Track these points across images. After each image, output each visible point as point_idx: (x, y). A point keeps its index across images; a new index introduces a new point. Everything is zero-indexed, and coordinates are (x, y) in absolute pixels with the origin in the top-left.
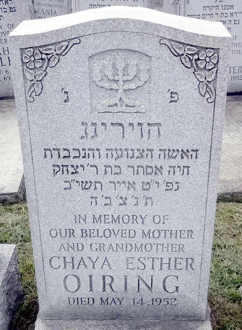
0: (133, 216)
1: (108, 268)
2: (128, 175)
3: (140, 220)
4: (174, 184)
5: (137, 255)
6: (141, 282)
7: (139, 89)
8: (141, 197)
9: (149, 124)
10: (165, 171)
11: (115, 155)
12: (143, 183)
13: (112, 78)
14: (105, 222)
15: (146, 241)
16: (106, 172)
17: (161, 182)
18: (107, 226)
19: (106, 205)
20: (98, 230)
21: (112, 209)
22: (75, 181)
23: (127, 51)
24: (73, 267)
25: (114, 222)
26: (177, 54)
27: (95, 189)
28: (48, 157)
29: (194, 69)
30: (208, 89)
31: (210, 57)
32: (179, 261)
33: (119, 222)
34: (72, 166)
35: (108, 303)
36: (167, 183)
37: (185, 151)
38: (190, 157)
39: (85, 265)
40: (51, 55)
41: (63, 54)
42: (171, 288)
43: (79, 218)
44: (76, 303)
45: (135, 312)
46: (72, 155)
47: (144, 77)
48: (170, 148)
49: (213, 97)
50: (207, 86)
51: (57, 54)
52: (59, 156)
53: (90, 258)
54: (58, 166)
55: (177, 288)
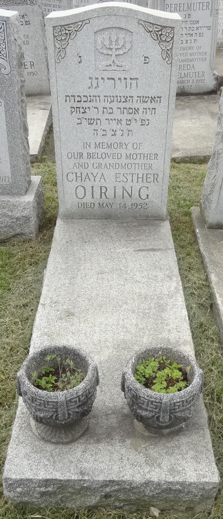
0: (120, 143)
1: (104, 181)
2: (117, 115)
3: (124, 146)
4: (146, 120)
5: (122, 171)
6: (125, 191)
7: (125, 55)
8: (125, 130)
9: (131, 79)
10: (140, 112)
11: (109, 100)
12: (127, 120)
13: (108, 47)
14: (102, 148)
15: (128, 161)
16: (103, 112)
17: (138, 119)
18: (103, 151)
19: (103, 135)
20: (98, 153)
21: (107, 138)
22: (84, 118)
23: (118, 28)
24: (82, 180)
25: (108, 148)
26: (148, 31)
27: (97, 124)
28: (67, 101)
29: (159, 41)
30: (167, 55)
31: (169, 33)
32: (149, 176)
33: (111, 148)
34: (83, 108)
35: (103, 207)
36: (142, 120)
37: (153, 98)
38: (156, 102)
39: (90, 179)
40: (71, 31)
41: (79, 30)
42: (144, 197)
43: (86, 145)
44: (83, 207)
45: (120, 213)
46: (83, 100)
47: (128, 46)
48: (144, 96)
49: (171, 60)
50: (167, 53)
51: (75, 31)
52: (75, 101)
53: (92, 173)
54: (74, 108)
55: (148, 195)
